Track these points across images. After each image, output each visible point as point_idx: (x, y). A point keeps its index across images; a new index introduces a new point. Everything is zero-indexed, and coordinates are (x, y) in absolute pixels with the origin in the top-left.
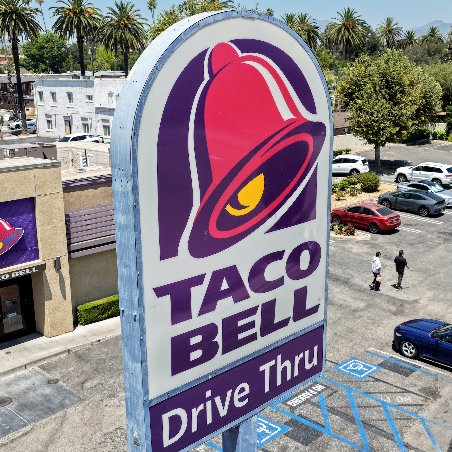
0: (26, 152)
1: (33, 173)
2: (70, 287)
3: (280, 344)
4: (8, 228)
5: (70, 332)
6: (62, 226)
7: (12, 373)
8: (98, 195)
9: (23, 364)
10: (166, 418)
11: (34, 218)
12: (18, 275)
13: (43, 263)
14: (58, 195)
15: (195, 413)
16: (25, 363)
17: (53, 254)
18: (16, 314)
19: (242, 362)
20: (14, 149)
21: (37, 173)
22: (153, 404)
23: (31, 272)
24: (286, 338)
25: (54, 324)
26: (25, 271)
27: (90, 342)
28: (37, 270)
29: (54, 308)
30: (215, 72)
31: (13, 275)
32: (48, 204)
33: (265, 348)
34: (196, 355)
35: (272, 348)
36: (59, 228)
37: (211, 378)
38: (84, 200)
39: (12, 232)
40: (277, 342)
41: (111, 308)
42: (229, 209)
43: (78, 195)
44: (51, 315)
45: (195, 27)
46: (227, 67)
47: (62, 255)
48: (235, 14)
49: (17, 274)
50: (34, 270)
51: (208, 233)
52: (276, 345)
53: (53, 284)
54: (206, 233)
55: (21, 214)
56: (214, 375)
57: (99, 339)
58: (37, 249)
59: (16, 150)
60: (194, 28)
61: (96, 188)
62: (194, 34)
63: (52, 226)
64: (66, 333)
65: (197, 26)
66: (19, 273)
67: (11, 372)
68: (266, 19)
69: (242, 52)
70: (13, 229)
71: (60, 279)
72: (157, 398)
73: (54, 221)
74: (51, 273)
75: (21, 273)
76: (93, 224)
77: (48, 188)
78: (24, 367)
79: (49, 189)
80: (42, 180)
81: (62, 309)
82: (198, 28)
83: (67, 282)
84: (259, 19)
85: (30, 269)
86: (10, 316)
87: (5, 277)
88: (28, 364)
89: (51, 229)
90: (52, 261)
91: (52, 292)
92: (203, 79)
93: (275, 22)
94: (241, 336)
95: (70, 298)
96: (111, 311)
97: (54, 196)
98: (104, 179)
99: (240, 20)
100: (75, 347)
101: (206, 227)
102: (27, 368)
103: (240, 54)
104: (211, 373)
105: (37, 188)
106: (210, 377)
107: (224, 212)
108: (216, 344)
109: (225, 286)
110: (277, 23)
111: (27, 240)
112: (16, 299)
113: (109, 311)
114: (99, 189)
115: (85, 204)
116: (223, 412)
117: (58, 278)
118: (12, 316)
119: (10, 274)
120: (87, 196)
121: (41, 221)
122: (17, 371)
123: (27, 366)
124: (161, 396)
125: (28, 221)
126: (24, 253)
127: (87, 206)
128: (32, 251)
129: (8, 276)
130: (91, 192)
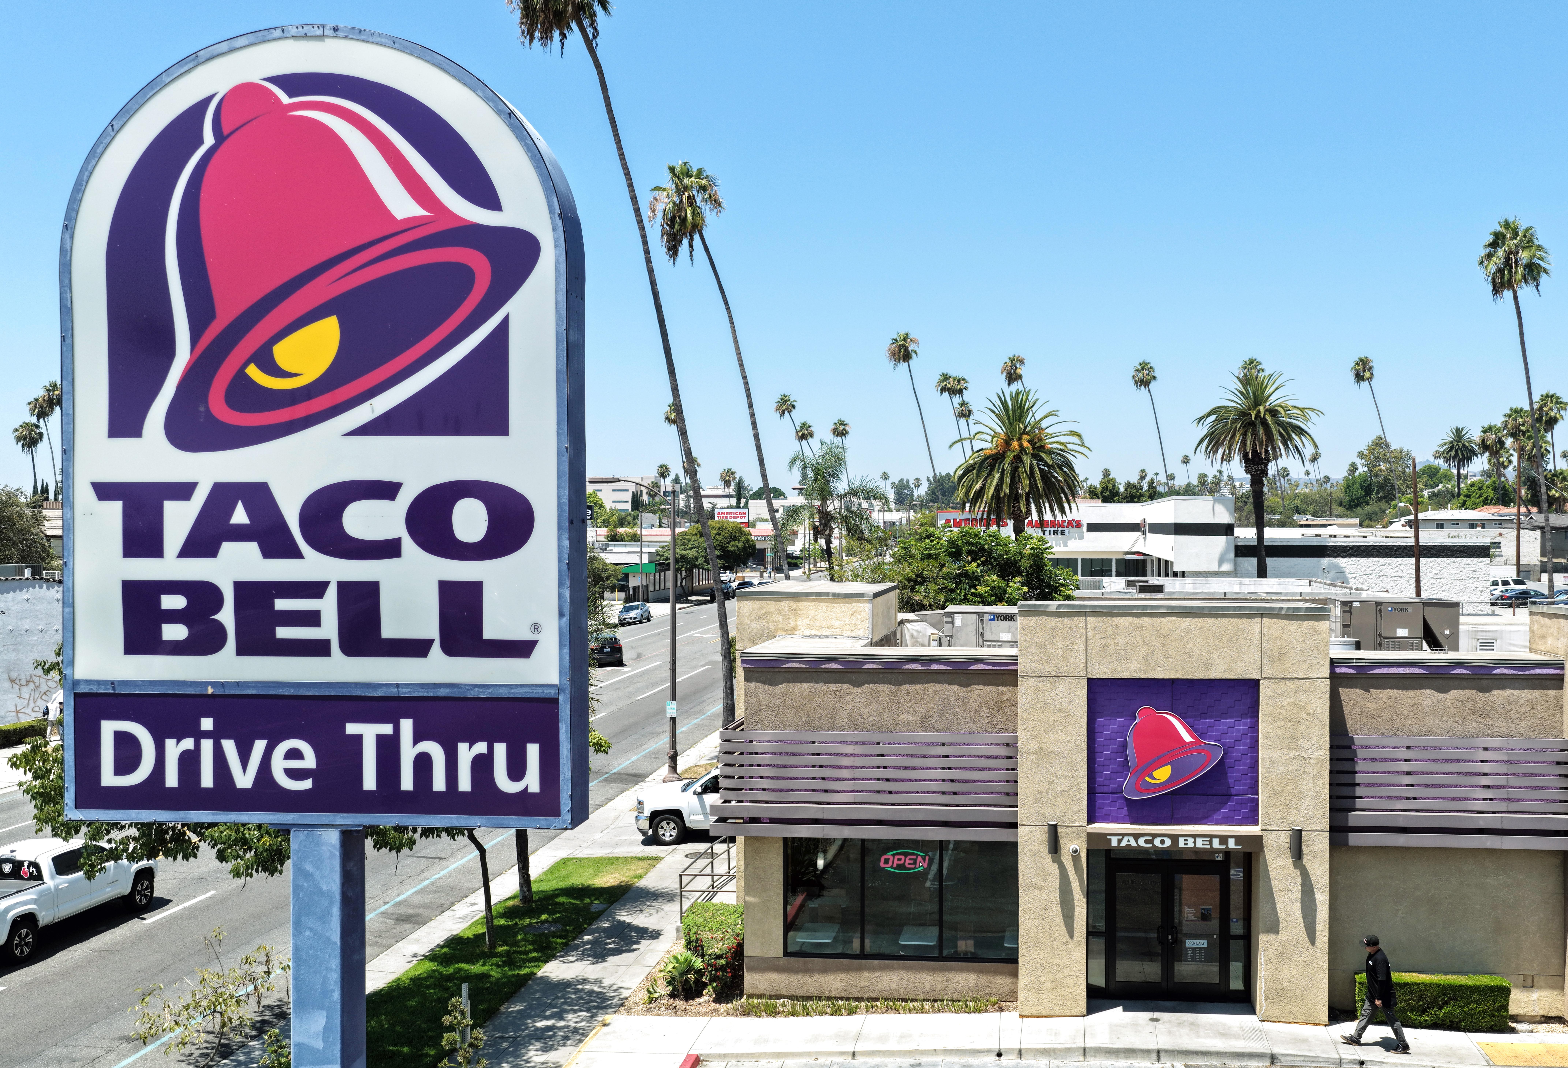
0: (1380, 611)
1: (1259, 626)
2: (1327, 912)
3: (404, 692)
4: (1187, 738)
5: (1317, 1024)
6: (1320, 759)
7: (1126, 1058)
8: (1447, 707)
9: (1156, 1047)
10: (109, 728)
11: (1255, 727)
12: (1193, 845)
13: (1260, 834)
14: (1318, 683)
15: (174, 749)
16: (1160, 1047)
17: (1291, 819)
18: (1205, 945)
19: (291, 692)
20: (1352, 602)
21: (1269, 627)
22: (83, 689)
23: (1224, 847)
24: (423, 686)
25: (1275, 989)
26: (1211, 843)
27: (1337, 1056)
28: (1240, 847)
29: (1281, 951)
30: (226, 131)
31: (1181, 843)
32: (1288, 700)
33: (356, 685)
34: (174, 632)
35: (381, 693)
36: (1313, 762)
37: (213, 696)
38: (1406, 713)
39: (1196, 747)
40: (398, 685)
41: (1446, 1003)
42: (253, 372)
43: (1390, 698)
44: (1270, 966)
45: (190, 61)
46: (254, 123)
47: (1314, 828)
48: (278, 33)
49: (1191, 844)
50: (1231, 844)
51: (208, 411)
52: (393, 692)
53: (1284, 893)
54: (202, 409)
55: (1224, 715)
56: (220, 691)
57: (1363, 1058)
58: (1256, 802)
59: (1355, 604)
60: (187, 63)
61: (1443, 690)
62: (189, 71)
63: (1293, 754)
64: (1307, 1024)
65: (194, 60)
66: (1195, 842)
67: (1122, 1055)
68: (351, 36)
69: (290, 96)
70: (1197, 742)
71: (1303, 885)
72: (89, 682)
73: (1299, 743)
74: (1281, 863)
75: (1200, 844)
76: (1421, 773)
77: (1294, 664)
78: (1154, 1056)
79: (1295, 668)
80: (1279, 643)
81: (1301, 959)
82: (195, 63)
83: (1322, 898)
84: (336, 37)
85: (1224, 839)
86: (1191, 945)
87: (1162, 842)
88: (1166, 1051)
89: (1290, 759)
90: (1285, 836)
91: (1279, 911)
92: (201, 142)
93: (378, 39)
94: (283, 633)
95: (1327, 939)
96: (1446, 1010)
97: (1306, 684)
98: (1466, 668)
99: (290, 43)
100: (1291, 1055)
101: (204, 398)
102: (1162, 1059)
103: (285, 99)
104: (214, 684)
105: (1265, 661)
106: (210, 691)
107: (241, 377)
108: (220, 629)
109: (240, 516)
110: (383, 40)
111: (1232, 775)
112: (1209, 910)
113: (1441, 1008)
114: (1453, 692)
115: (1408, 723)
116: (244, 780)
117: (1299, 880)
118: (1196, 946)
119: (1174, 838)
120: (1415, 704)
121: (1267, 738)
122: (1137, 1058)
123: (1162, 1055)
124: (99, 682)
125: (1238, 731)
126: (1223, 804)
127: (1414, 729)
128: (1241, 803)
129: (1168, 842)
130: (1428, 697)
